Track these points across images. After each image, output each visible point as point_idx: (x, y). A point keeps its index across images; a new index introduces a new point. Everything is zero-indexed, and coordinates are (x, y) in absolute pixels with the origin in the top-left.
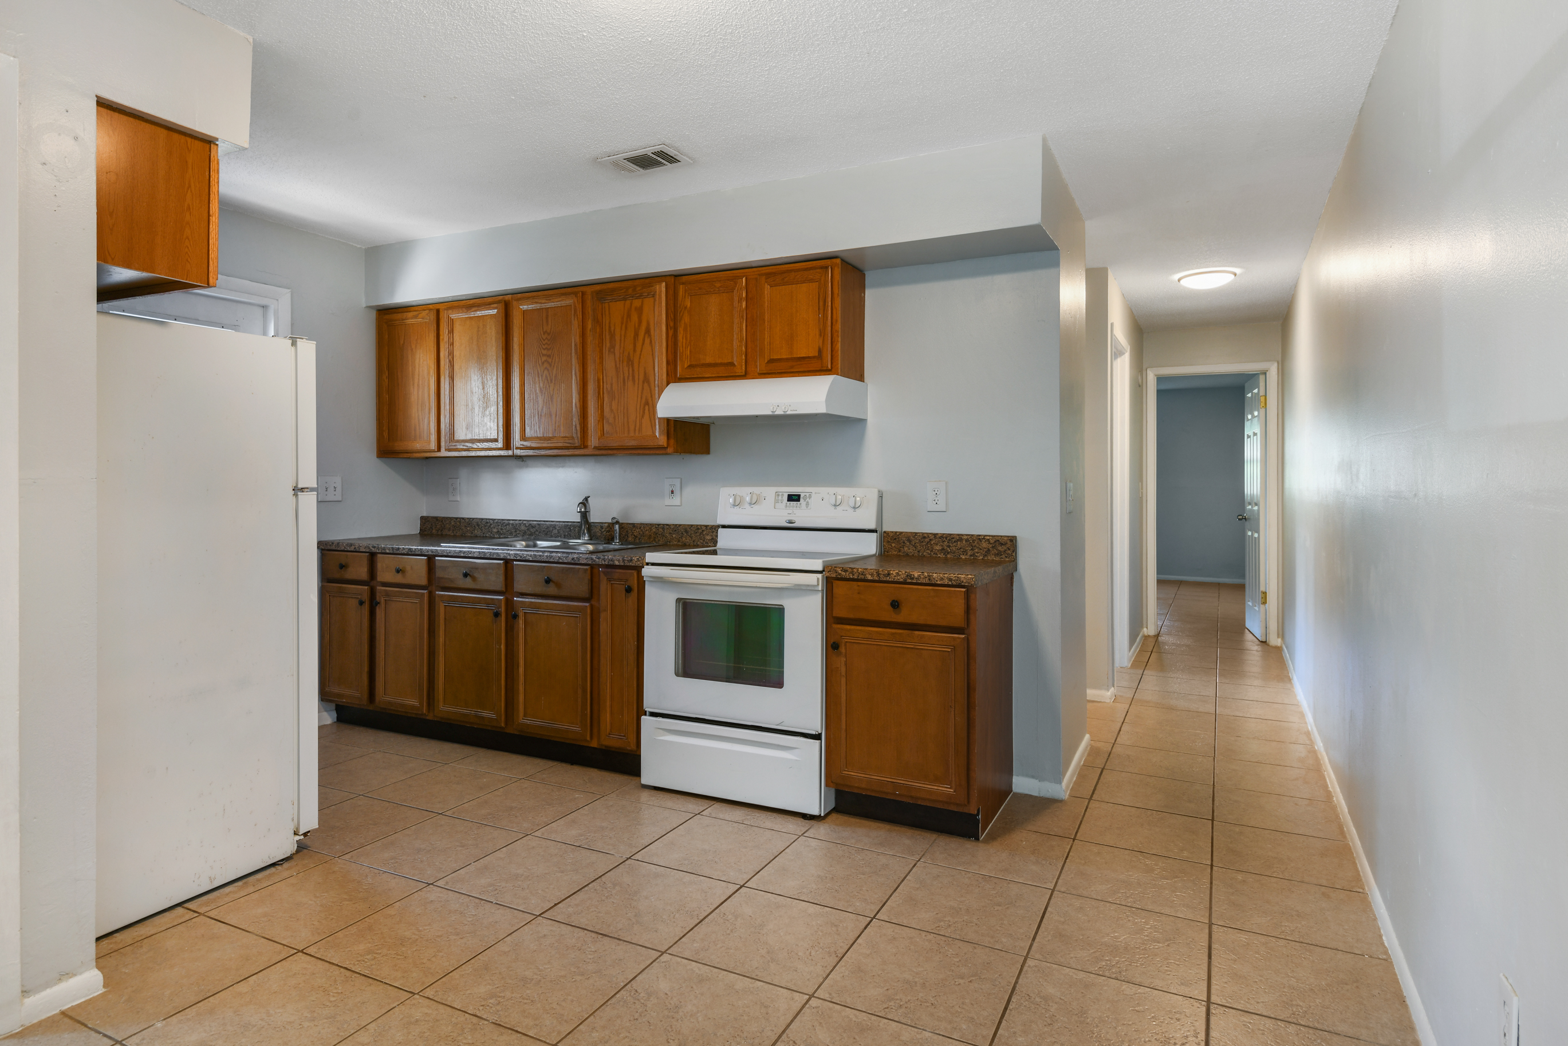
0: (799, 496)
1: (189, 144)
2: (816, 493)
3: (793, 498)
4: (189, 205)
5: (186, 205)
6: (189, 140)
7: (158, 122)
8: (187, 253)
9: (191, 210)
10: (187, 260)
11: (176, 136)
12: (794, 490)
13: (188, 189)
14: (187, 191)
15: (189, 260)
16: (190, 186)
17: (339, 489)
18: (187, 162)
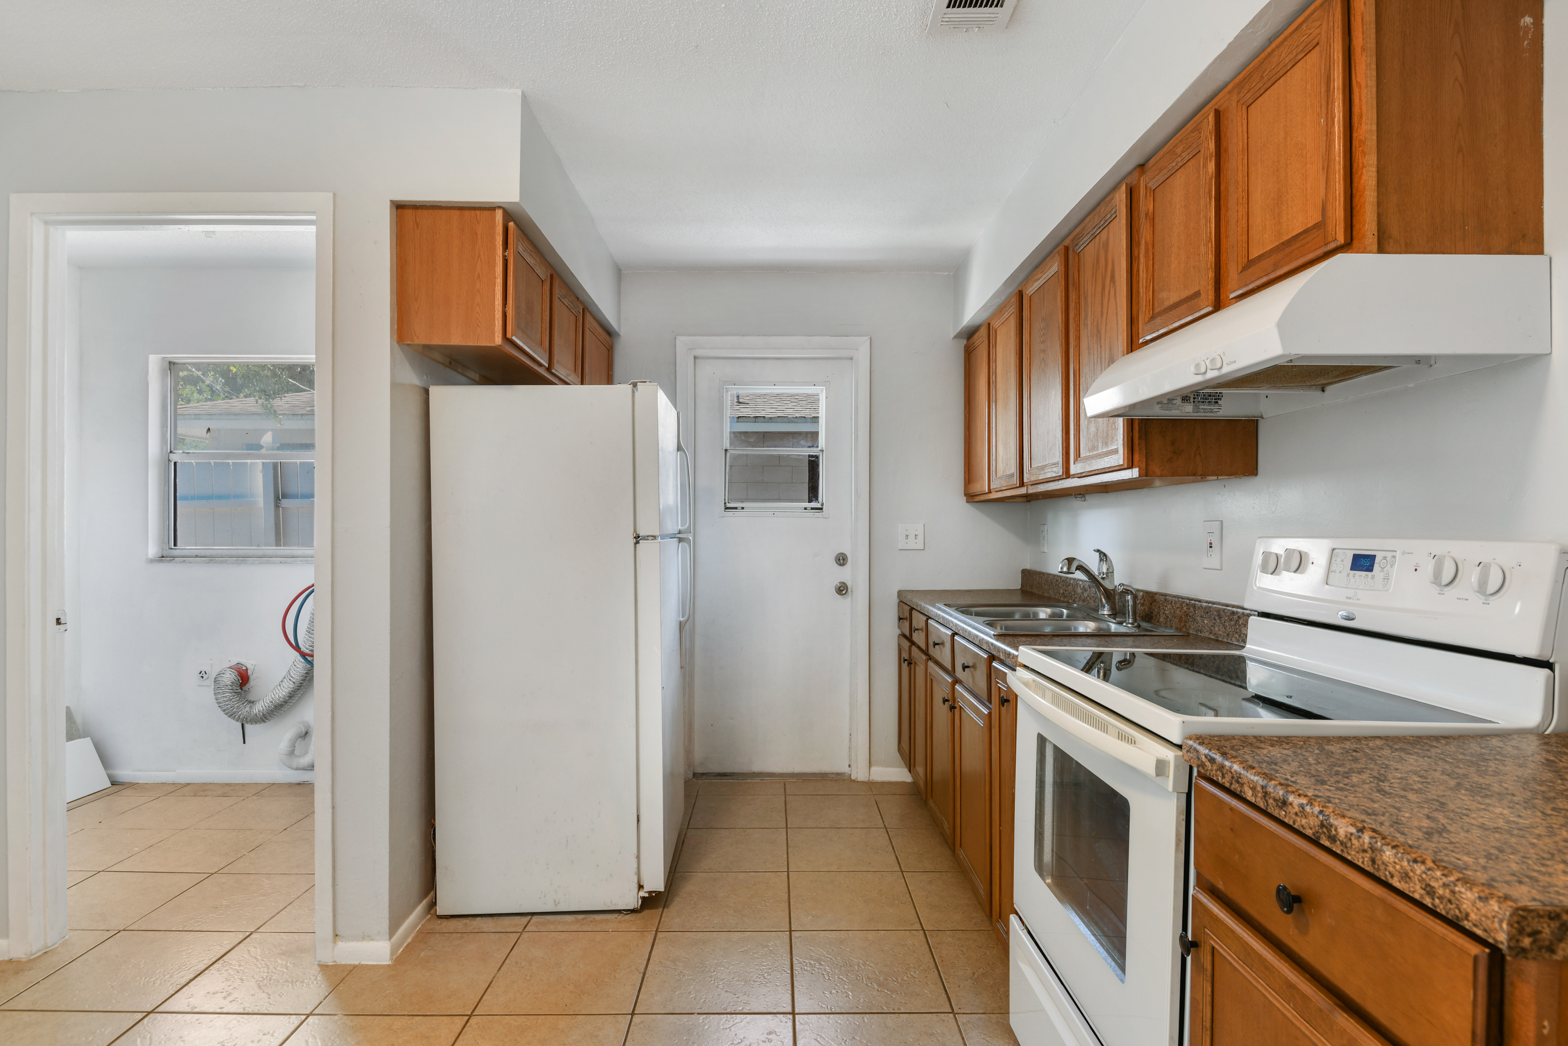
0: (1372, 558)
1: (478, 217)
2: (1404, 553)
3: (1363, 563)
4: (479, 274)
5: (476, 275)
6: (478, 212)
7: (453, 205)
8: (477, 318)
9: (481, 278)
10: (478, 325)
11: (467, 213)
12: (1364, 546)
13: (478, 259)
14: (477, 261)
15: (479, 324)
16: (479, 256)
17: (921, 537)
18: (476, 234)
